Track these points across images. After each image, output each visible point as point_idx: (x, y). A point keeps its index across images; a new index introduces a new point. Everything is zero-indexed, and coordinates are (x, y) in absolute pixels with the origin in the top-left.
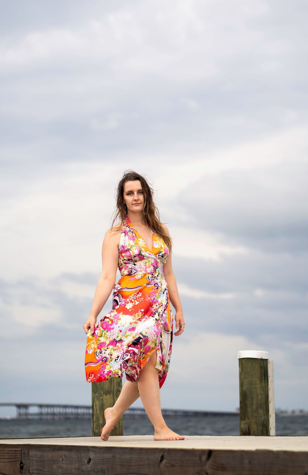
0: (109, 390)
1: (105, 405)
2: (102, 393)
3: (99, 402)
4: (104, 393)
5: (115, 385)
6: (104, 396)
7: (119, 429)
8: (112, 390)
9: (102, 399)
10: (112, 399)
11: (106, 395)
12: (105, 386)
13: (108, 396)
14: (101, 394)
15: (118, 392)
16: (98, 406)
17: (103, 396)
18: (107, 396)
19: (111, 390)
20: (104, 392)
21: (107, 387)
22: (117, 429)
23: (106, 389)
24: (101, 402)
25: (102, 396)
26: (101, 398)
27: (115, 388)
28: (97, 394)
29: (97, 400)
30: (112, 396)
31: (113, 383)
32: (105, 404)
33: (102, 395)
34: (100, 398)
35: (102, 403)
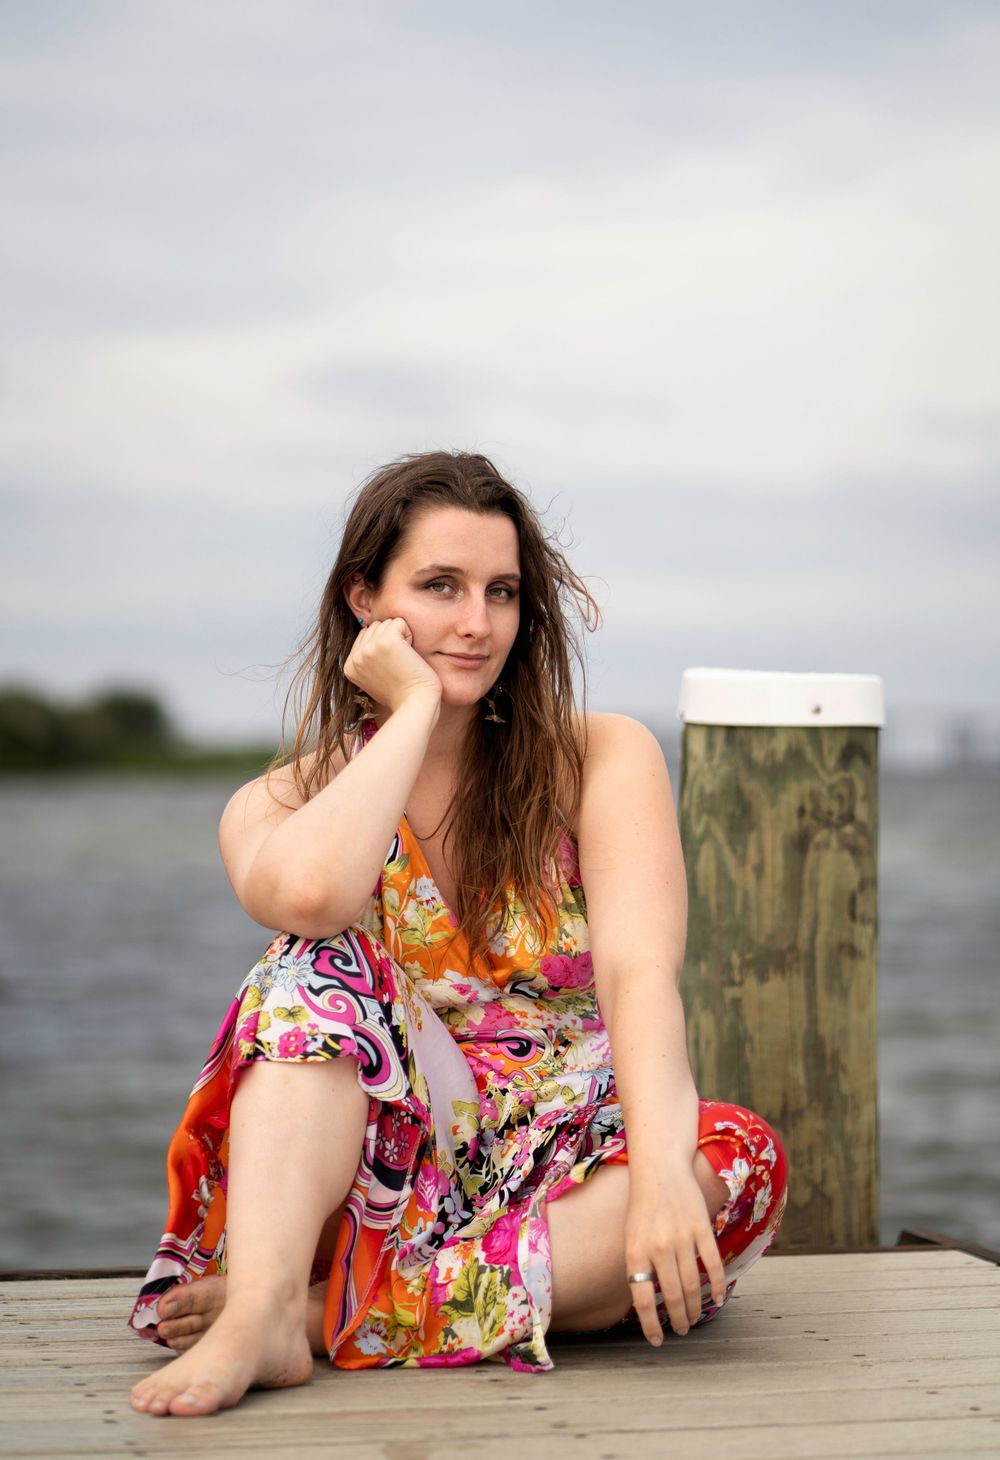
0: (785, 946)
1: (751, 1039)
2: (736, 960)
3: (719, 1022)
4: (746, 965)
5: (825, 911)
6: (751, 982)
7: (848, 1205)
8: (803, 944)
9: (737, 1003)
10: (801, 1004)
11: (763, 978)
12: (754, 920)
13: (775, 983)
14: (729, 966)
15: (846, 961)
16: (708, 1043)
17: (741, 983)
18: (767, 986)
19: (793, 948)
20: (749, 956)
21: (768, 923)
22: (828, 1201)
23: (762, 940)
24: (727, 1020)
25: (732, 983)
26: (730, 993)
27: (823, 929)
28: (703, 967)
29: (705, 1008)
30: (799, 983)
31: (807, 899)
32: (757, 1038)
33: (737, 978)
34: (721, 996)
35: (733, 1027)
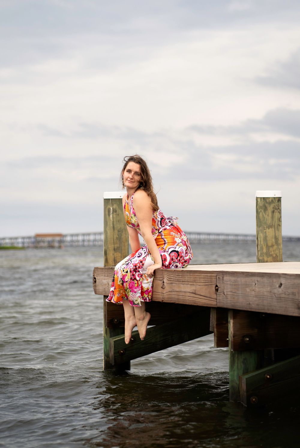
0: (271, 225)
1: (267, 236)
2: (265, 227)
3: (263, 235)
4: (267, 227)
5: (276, 220)
6: (267, 229)
8: (274, 224)
9: (266, 232)
10: (274, 232)
11: (269, 229)
12: (267, 222)
13: (270, 229)
14: (264, 227)
15: (279, 227)
16: (262, 237)
17: (266, 230)
18: (270, 230)
19: (273, 225)
20: (267, 226)
21: (269, 222)
22: (278, 256)
23: (269, 224)
24: (264, 234)
25: (265, 230)
26: (264, 231)
27: (276, 223)
29: (261, 233)
30: (273, 229)
31: (274, 219)
32: (268, 236)
33: (265, 229)
34: (263, 231)
35: (265, 235)
